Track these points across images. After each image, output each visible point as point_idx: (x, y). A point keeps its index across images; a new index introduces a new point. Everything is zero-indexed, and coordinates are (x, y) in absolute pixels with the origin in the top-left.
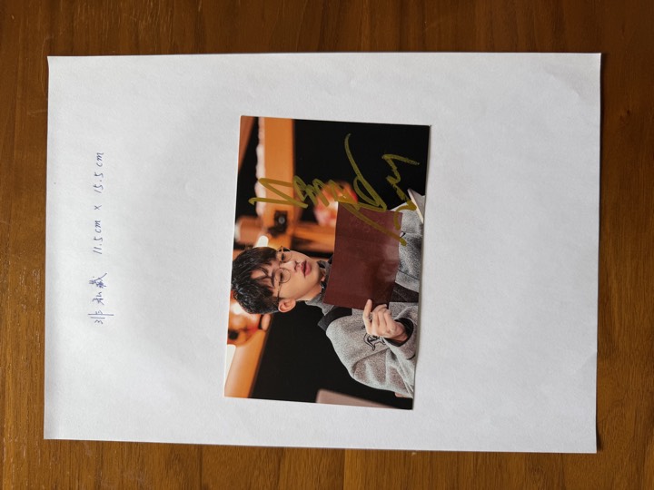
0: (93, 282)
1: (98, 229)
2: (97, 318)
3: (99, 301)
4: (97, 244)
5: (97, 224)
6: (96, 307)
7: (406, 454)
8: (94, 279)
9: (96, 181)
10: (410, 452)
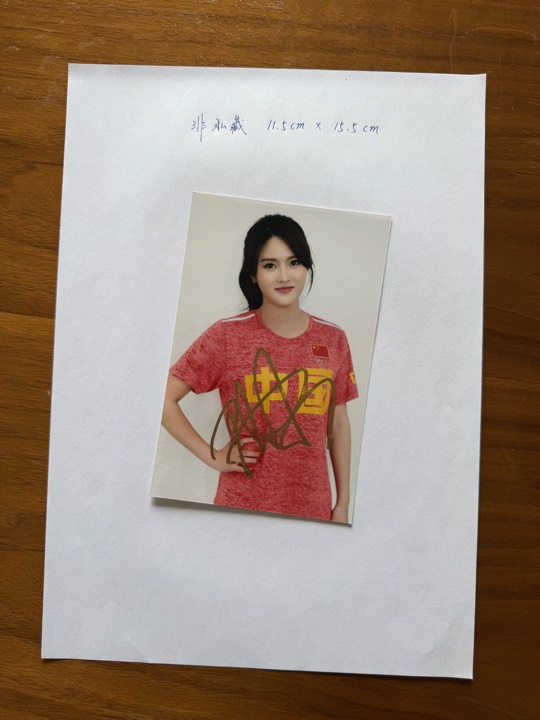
0: (237, 119)
1: (295, 126)
2: (199, 123)
3: (217, 126)
4: (279, 125)
5: (301, 125)
6: (210, 123)
7: (48, 385)
8: (240, 120)
9: (347, 125)
10: (50, 388)
